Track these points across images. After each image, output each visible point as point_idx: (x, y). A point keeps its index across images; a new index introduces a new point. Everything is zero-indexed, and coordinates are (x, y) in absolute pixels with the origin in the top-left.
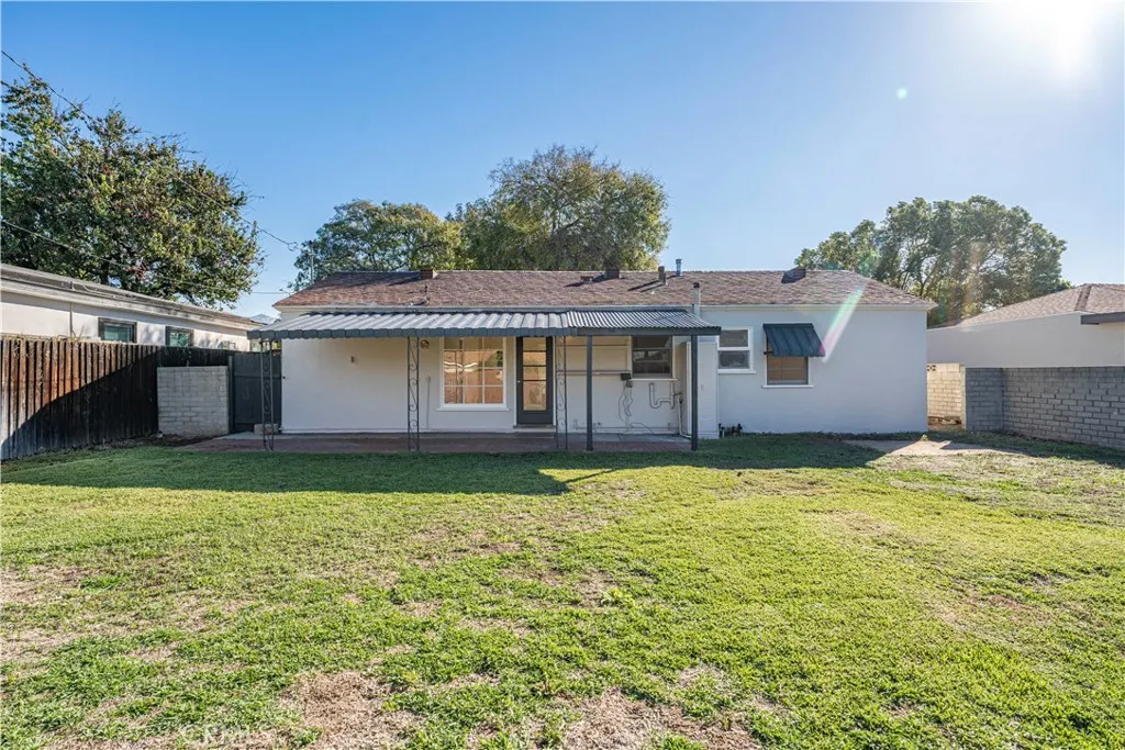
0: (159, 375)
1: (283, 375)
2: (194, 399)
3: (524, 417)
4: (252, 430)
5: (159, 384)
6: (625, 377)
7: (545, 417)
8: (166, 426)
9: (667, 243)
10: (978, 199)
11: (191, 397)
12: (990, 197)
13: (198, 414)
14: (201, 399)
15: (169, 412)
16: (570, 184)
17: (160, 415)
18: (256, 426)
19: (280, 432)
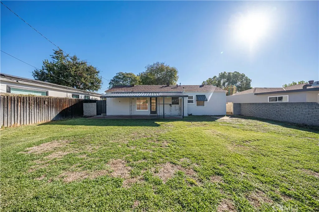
0: (83, 105)
2: (90, 109)
3: (152, 112)
4: (101, 115)
6: (170, 105)
7: (155, 112)
8: (85, 114)
9: (178, 80)
10: (236, 72)
13: (91, 112)
15: (85, 111)
16: (160, 69)
18: (102, 114)
19: (106, 115)
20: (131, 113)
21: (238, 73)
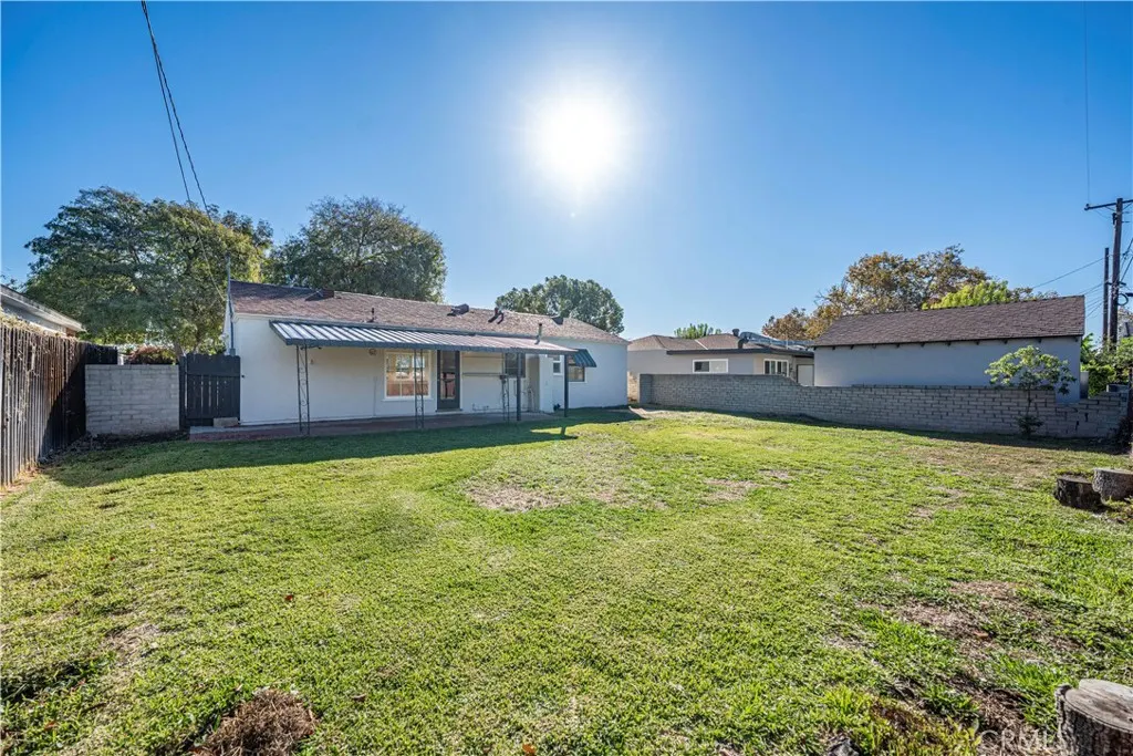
0: (87, 373)
1: (242, 373)
2: (137, 397)
3: (442, 405)
4: (212, 424)
5: (87, 383)
6: (501, 377)
7: (456, 404)
9: (445, 284)
10: (590, 281)
11: (132, 394)
12: (596, 282)
13: (141, 412)
14: (147, 397)
15: (101, 411)
17: (88, 415)
18: (216, 420)
19: (239, 425)
20: (419, 409)
21: (597, 285)
